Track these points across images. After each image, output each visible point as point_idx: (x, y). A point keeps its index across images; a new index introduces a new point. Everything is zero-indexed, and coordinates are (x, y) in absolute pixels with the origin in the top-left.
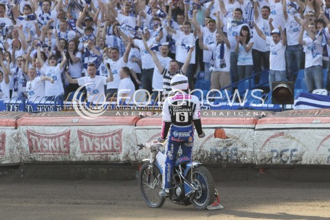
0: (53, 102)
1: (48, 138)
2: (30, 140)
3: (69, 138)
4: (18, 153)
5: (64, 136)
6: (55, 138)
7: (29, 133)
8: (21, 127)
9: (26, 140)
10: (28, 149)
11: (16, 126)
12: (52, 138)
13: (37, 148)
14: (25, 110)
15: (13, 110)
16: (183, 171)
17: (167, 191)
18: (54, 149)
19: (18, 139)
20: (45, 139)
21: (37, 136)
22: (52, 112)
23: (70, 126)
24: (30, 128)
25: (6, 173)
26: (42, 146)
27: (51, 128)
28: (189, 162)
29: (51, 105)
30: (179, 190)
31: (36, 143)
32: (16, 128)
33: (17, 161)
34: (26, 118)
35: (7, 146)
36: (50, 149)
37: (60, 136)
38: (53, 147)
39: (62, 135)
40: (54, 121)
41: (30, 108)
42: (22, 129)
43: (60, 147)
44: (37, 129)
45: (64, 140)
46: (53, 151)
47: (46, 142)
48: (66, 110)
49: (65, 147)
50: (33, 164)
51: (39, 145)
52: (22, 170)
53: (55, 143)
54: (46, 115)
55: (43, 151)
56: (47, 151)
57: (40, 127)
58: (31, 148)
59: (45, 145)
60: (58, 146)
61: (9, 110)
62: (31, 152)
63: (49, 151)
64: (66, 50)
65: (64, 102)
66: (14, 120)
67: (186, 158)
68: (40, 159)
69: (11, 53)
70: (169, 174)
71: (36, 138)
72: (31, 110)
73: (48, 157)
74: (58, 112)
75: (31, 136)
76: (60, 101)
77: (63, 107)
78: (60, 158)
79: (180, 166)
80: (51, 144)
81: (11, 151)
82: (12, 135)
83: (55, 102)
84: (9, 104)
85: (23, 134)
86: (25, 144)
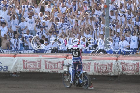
0: (132, 51)
1: (130, 65)
2: (122, 66)
3: (138, 65)
4: (118, 71)
5: (137, 65)
6: (133, 65)
7: (122, 63)
8: (119, 61)
9: (121, 66)
10: (122, 69)
11: (117, 60)
12: (132, 65)
13: (125, 69)
14: (121, 54)
15: (116, 53)
16: (79, 75)
17: (73, 82)
18: (132, 70)
19: (117, 66)
20: (129, 66)
21: (125, 64)
22: (132, 55)
23: (139, 60)
24: (122, 61)
25: (113, 79)
26: (128, 69)
27: (131, 61)
28: (81, 71)
29: (132, 52)
30: (77, 81)
31: (125, 67)
32: (117, 61)
33: (117, 74)
34: (121, 57)
35: (113, 68)
36: (131, 70)
37: (135, 64)
38: (132, 69)
39: (136, 64)
40: (133, 58)
41: (123, 53)
42: (120, 61)
43: (135, 69)
44: (125, 62)
45: (137, 66)
46: (132, 71)
47: (129, 67)
48: (138, 54)
49: (137, 69)
50: (124, 76)
51: (126, 68)
52: (119, 78)
53: (133, 67)
54: (129, 56)
55: (128, 71)
56: (129, 71)
57: (127, 61)
58: (123, 69)
59: (129, 68)
60: (134, 69)
61: (114, 53)
62: (123, 71)
63: (130, 71)
64: (138, 30)
65: (137, 51)
66: (116, 58)
67: (80, 70)
68: (126, 74)
69: (115, 31)
70: (73, 76)
71: (125, 65)
72: (123, 54)
73: (130, 73)
74: (134, 55)
75: (123, 64)
76: (135, 50)
77: (136, 53)
78: (135, 74)
79: (78, 73)
80: (131, 68)
81: (115, 70)
82: (115, 64)
83: (133, 51)
84: (114, 51)
85: (120, 64)
86: (120, 67)
